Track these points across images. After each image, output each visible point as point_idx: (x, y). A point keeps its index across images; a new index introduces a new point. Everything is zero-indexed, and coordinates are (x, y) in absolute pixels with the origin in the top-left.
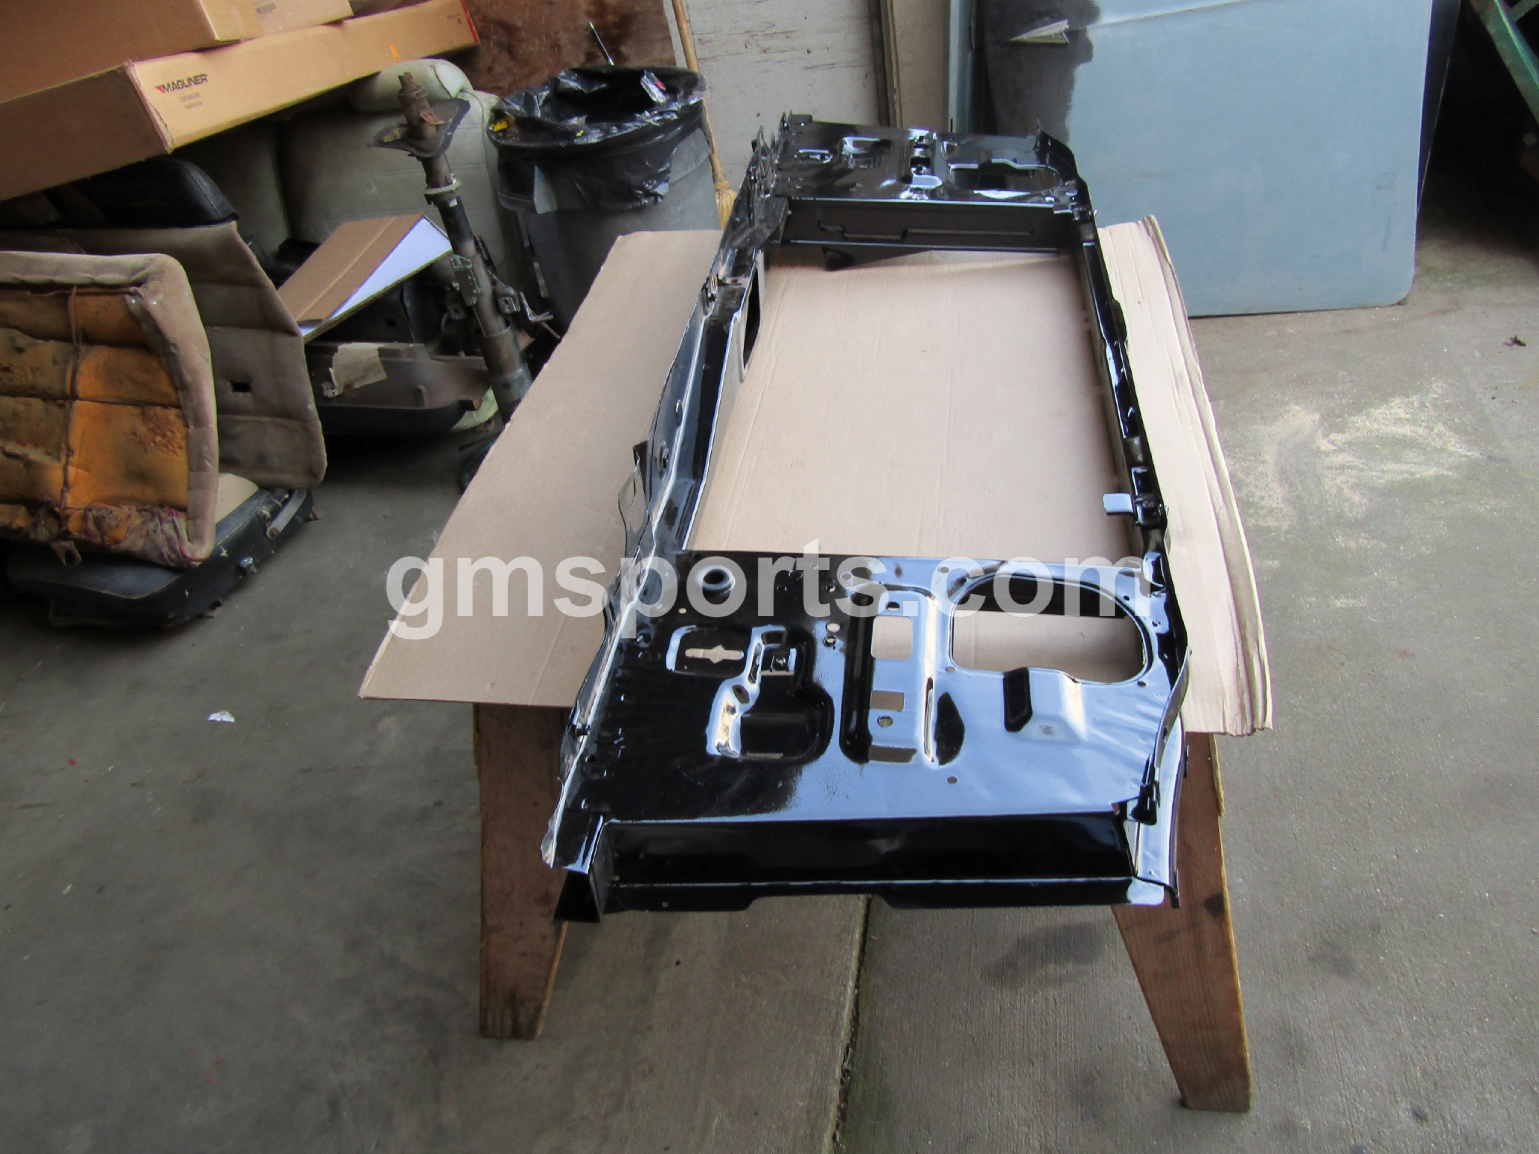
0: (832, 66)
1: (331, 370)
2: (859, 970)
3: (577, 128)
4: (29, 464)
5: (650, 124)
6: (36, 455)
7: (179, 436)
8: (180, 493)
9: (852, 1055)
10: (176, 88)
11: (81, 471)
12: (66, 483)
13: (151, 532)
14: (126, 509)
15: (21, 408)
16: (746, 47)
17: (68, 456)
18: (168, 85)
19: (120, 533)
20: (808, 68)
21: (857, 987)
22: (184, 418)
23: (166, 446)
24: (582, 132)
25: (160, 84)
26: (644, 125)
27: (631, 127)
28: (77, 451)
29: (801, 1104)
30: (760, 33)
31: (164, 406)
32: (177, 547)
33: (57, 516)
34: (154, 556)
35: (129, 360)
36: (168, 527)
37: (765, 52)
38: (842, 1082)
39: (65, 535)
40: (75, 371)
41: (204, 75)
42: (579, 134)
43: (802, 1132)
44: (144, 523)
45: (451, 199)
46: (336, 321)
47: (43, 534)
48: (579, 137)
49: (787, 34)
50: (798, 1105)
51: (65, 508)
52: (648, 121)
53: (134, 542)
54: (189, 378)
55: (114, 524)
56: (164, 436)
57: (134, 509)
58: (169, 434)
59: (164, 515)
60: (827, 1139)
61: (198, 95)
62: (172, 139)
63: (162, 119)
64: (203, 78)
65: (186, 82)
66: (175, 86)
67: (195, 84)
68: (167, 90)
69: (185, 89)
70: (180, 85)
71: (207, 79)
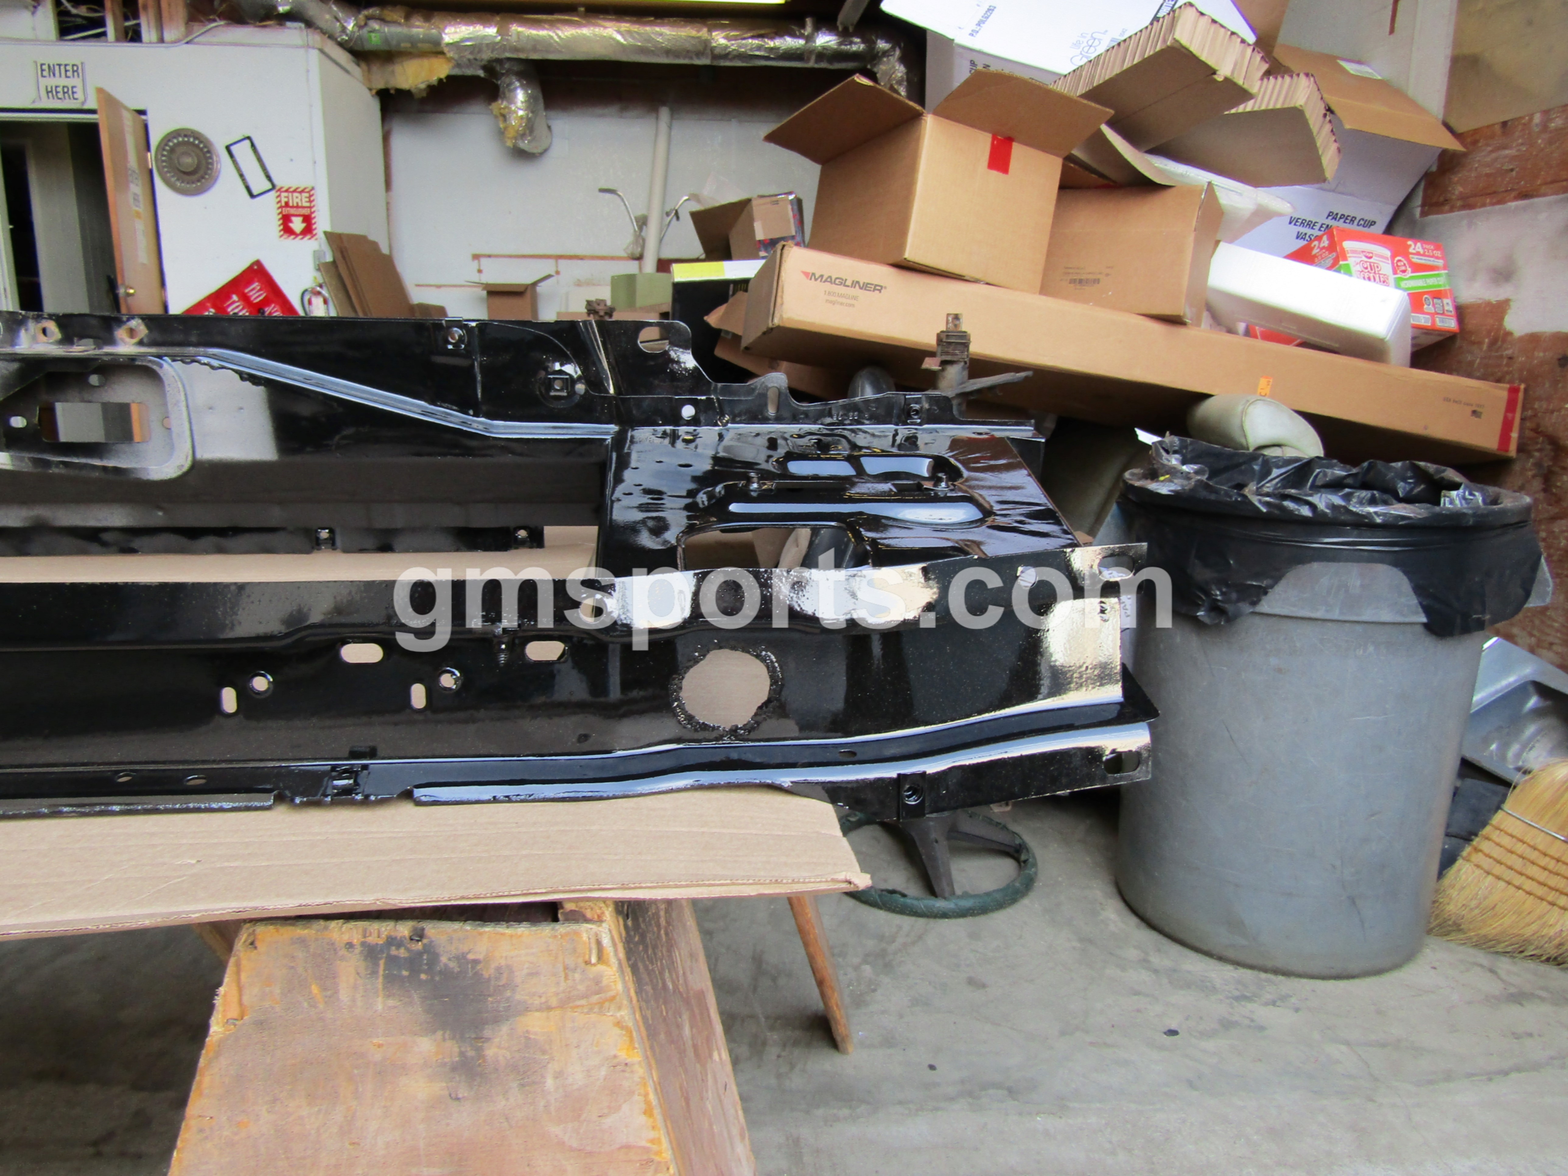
3: (1171, 471)
10: (831, 282)
18: (822, 276)
24: (1167, 476)
25: (810, 270)
41: (881, 287)
42: (1162, 478)
48: (1159, 481)
61: (855, 298)
62: (781, 317)
63: (782, 298)
64: (878, 288)
65: (849, 283)
66: (829, 280)
67: (861, 288)
68: (816, 280)
69: (842, 287)
70: (837, 281)
71: (884, 291)
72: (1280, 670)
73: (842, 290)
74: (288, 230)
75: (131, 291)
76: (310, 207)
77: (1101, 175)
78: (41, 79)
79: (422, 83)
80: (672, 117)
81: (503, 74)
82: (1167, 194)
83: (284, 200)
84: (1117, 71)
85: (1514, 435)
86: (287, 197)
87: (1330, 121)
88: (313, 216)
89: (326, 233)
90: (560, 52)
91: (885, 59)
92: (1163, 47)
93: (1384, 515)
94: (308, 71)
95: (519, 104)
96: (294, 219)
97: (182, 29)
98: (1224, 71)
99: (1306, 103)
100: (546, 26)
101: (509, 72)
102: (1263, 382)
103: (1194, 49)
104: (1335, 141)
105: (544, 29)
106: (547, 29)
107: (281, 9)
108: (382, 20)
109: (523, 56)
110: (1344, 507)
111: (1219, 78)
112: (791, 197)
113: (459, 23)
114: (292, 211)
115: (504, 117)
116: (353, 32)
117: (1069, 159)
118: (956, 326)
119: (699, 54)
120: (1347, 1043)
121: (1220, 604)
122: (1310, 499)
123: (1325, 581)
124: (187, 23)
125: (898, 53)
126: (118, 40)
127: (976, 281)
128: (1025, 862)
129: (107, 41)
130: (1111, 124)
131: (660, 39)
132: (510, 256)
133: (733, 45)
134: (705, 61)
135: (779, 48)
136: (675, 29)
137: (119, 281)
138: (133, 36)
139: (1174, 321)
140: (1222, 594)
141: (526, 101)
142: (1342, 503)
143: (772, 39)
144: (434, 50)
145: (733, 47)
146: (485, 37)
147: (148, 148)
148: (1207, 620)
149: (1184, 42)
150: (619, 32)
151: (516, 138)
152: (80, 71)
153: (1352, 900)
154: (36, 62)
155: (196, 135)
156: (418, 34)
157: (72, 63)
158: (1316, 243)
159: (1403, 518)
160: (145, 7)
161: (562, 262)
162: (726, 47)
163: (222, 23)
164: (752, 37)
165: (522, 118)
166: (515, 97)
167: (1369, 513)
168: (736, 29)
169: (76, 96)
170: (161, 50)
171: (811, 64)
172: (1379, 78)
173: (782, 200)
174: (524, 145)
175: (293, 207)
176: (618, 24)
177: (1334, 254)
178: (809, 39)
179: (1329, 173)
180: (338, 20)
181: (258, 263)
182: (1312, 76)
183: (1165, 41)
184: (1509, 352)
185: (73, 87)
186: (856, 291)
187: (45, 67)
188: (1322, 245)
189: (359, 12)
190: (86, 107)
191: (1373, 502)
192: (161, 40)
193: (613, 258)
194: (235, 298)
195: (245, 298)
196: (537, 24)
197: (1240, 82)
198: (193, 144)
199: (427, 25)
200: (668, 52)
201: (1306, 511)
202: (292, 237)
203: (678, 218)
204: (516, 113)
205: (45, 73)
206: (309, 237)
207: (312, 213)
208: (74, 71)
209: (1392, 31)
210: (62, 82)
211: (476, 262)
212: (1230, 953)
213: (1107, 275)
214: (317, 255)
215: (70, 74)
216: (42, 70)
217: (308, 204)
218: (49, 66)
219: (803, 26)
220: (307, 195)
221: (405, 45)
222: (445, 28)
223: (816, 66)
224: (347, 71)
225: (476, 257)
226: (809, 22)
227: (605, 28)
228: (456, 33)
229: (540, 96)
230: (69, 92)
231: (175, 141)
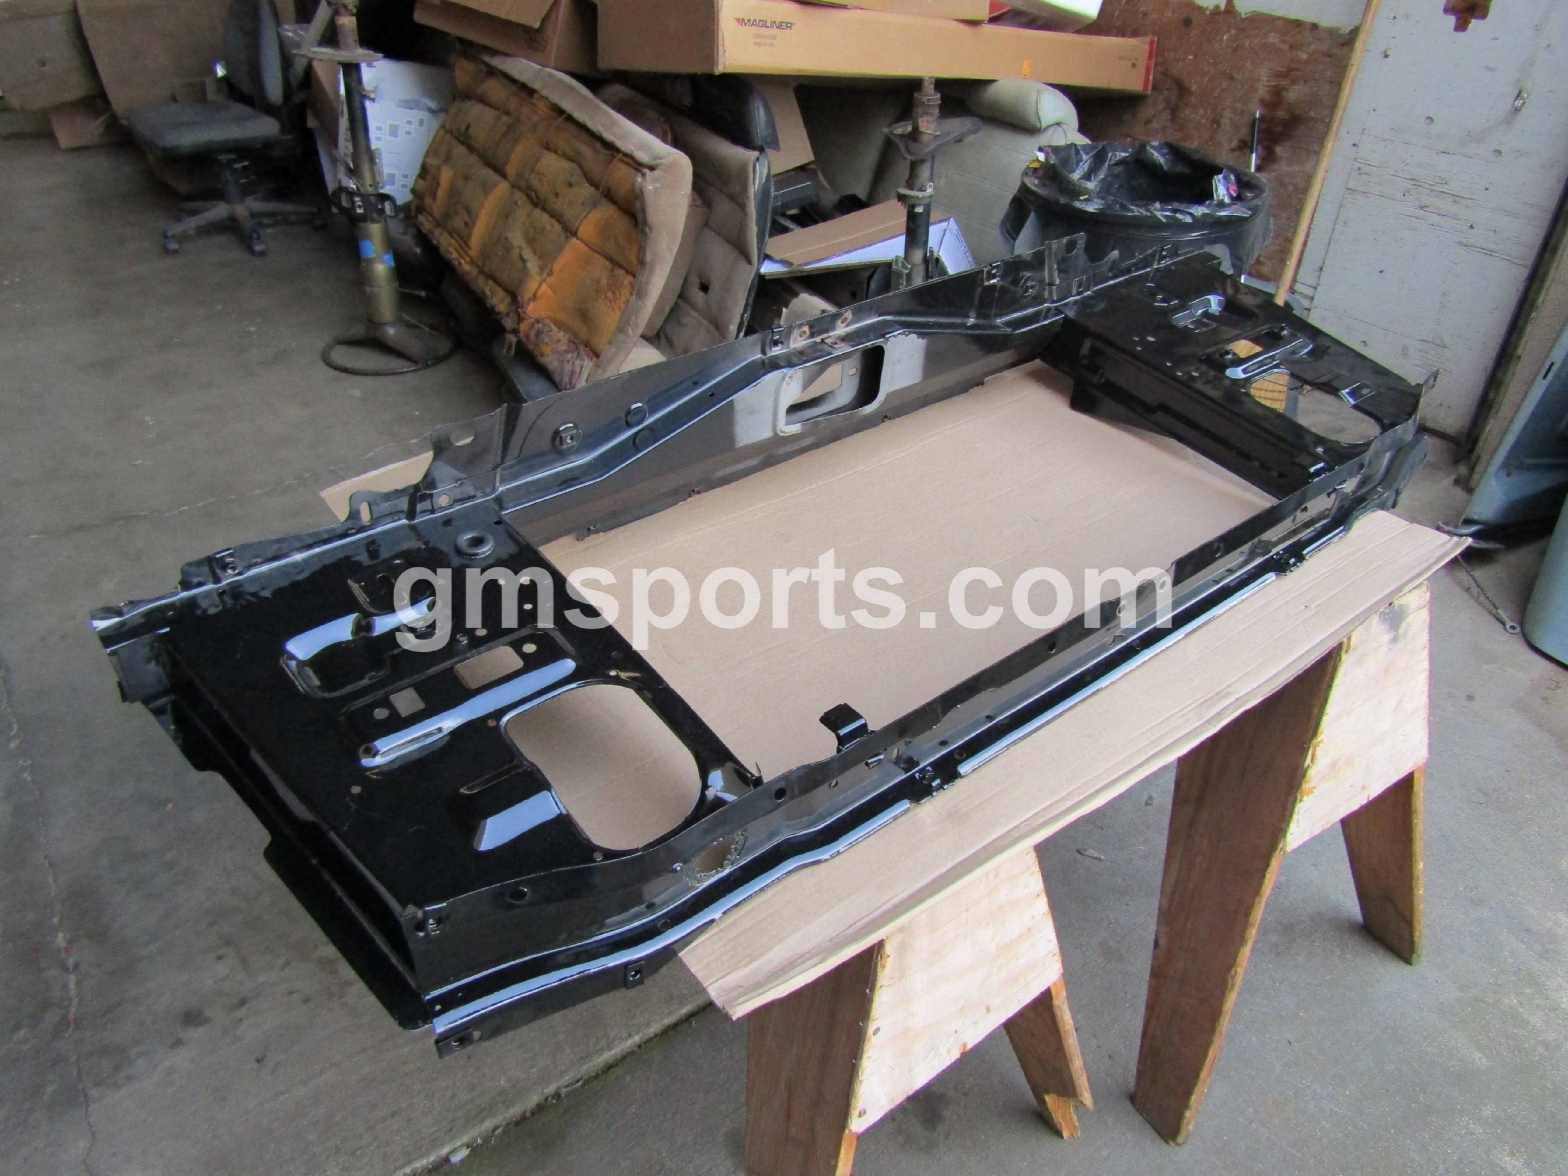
0: (1490, 253)
1: (784, 310)
2: (656, 1036)
3: (1086, 191)
4: (525, 269)
5: (1155, 217)
6: (533, 265)
7: (623, 299)
8: (600, 342)
9: (577, 1089)
10: (756, 25)
11: (549, 291)
12: (535, 295)
13: (566, 361)
14: (561, 334)
15: (548, 227)
16: (1404, 195)
17: (548, 275)
18: (749, 20)
19: (547, 350)
20: (1461, 243)
21: (640, 1046)
22: (632, 286)
23: (611, 302)
24: (1086, 196)
25: (740, 17)
26: (1148, 214)
27: (1136, 211)
28: (555, 274)
29: (502, 1082)
30: (1428, 187)
31: (628, 272)
32: (574, 381)
33: (519, 314)
34: (557, 378)
35: (621, 224)
36: (578, 362)
37: (1422, 208)
38: (546, 1099)
39: (515, 332)
40: (585, 217)
41: (791, 23)
42: (1082, 198)
43: (478, 1102)
44: (566, 352)
45: (920, 205)
46: (806, 271)
47: (508, 323)
48: (1081, 200)
49: (1456, 198)
50: (499, 1081)
51: (524, 312)
52: (1155, 212)
53: (550, 360)
54: (649, 258)
55: (546, 340)
56: (614, 293)
57: (567, 336)
58: (617, 293)
59: (583, 353)
60: (488, 1125)
61: (774, 37)
63: (723, 45)
64: (789, 26)
65: (770, 24)
66: (754, 23)
67: (777, 28)
68: (746, 24)
69: (765, 29)
70: (761, 25)
71: (793, 27)
73: (764, 31)
85: (1151, 77)
102: (1025, 64)
184: (1143, 9)
186: (774, 31)
201: (1188, 220)
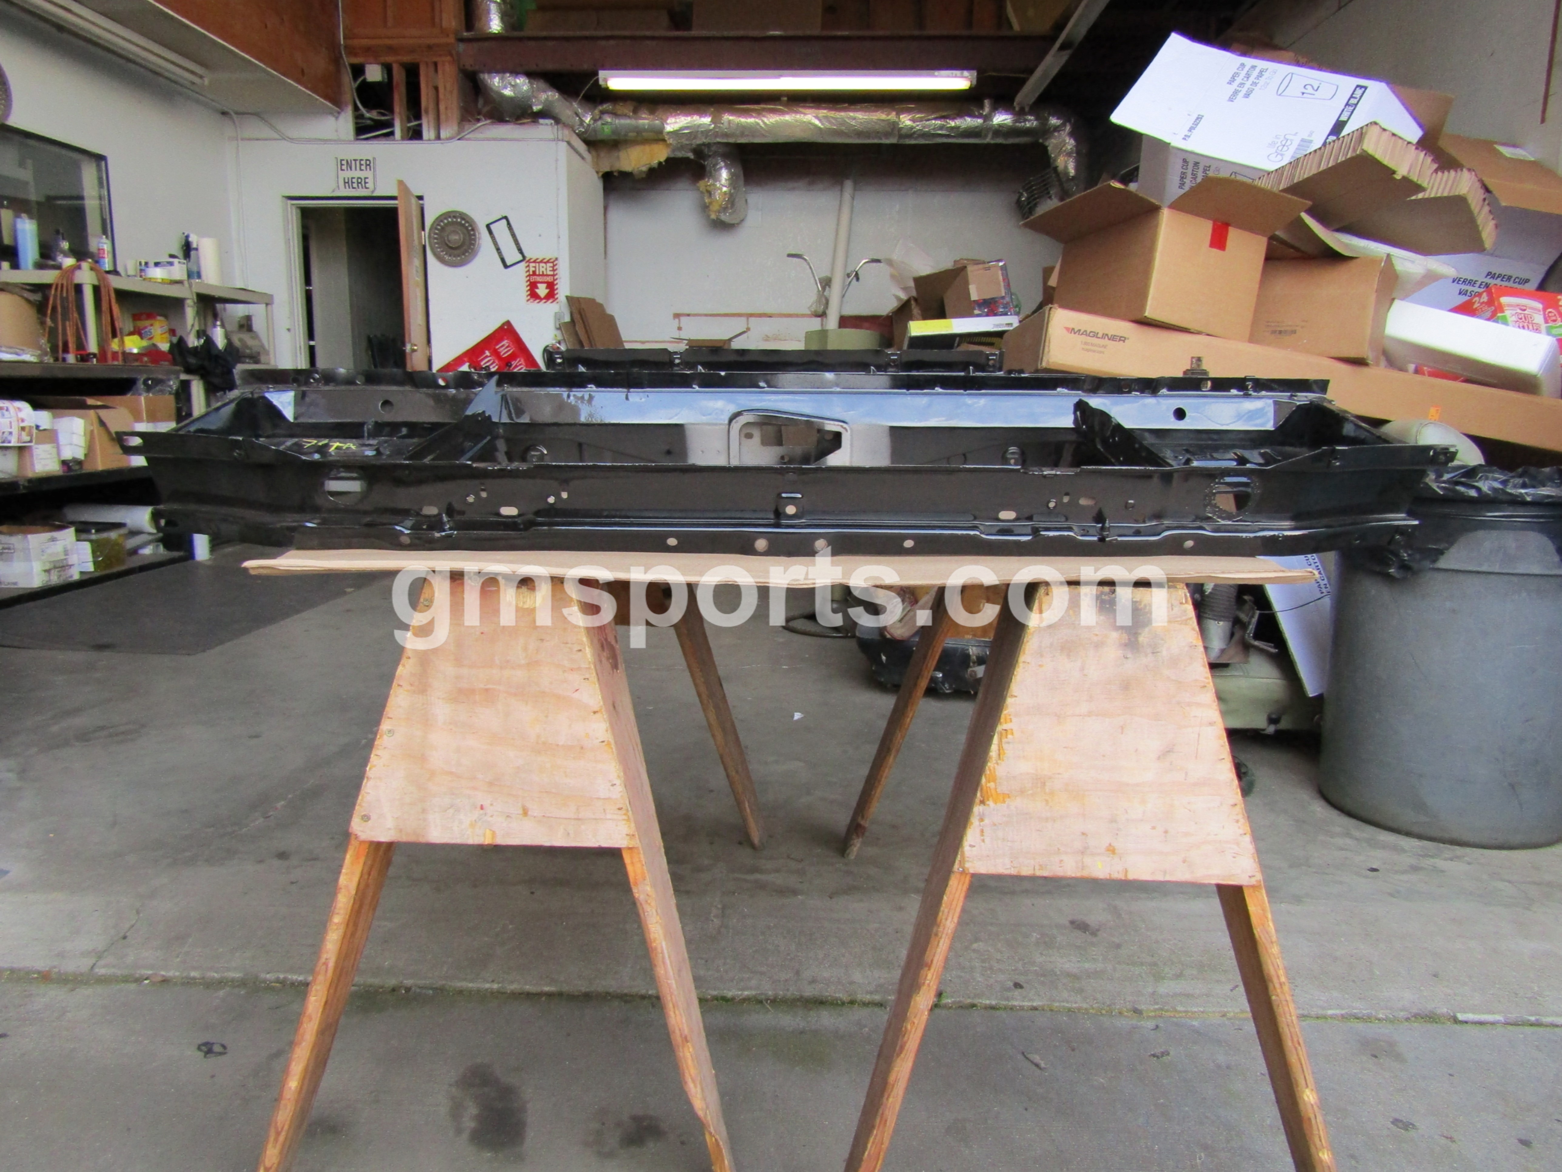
10: (1086, 335)
18: (1079, 330)
25: (1071, 326)
38: (401, 987)
41: (1125, 338)
61: (1105, 347)
62: (1048, 361)
63: (1049, 347)
64: (1122, 339)
65: (1100, 335)
66: (1085, 333)
67: (1109, 339)
68: (1075, 333)
69: (1094, 338)
70: (1091, 334)
71: (1126, 341)
72: (1454, 611)
73: (1095, 340)
74: (533, 295)
75: (415, 348)
76: (554, 275)
77: (1297, 249)
78: (340, 172)
79: (643, 166)
80: (855, 190)
81: (710, 156)
82: (1352, 264)
83: (532, 269)
84: (1314, 171)
86: (535, 267)
87: (1488, 204)
88: (555, 282)
89: (567, 297)
90: (763, 136)
91: (1056, 134)
92: (1354, 155)
93: (1533, 495)
94: (557, 160)
95: (723, 182)
96: (539, 285)
97: (456, 128)
98: (1401, 171)
99: (1469, 192)
100: (754, 115)
101: (716, 154)
102: (1432, 411)
103: (1378, 156)
104: (1493, 219)
105: (752, 117)
106: (754, 117)
107: (535, 108)
108: (615, 114)
109: (732, 140)
110: (1502, 490)
111: (1398, 177)
112: (1001, 264)
113: (679, 115)
114: (538, 279)
115: (709, 193)
116: (589, 125)
117: (1272, 238)
118: (1199, 366)
119: (887, 135)
120: (1509, 882)
121: (1406, 562)
122: (1476, 484)
123: (1487, 544)
124: (459, 123)
125: (1068, 128)
126: (403, 139)
127: (1199, 333)
128: (1245, 773)
129: (394, 140)
130: (1311, 212)
131: (853, 123)
132: (706, 315)
133: (918, 125)
134: (893, 140)
135: (959, 127)
136: (867, 113)
137: (407, 339)
138: (416, 134)
139: (1359, 362)
140: (1409, 555)
141: (729, 180)
142: (1501, 487)
143: (953, 119)
144: (656, 138)
145: (918, 128)
146: (699, 126)
147: (423, 229)
148: (1397, 575)
149: (1371, 151)
150: (817, 117)
151: (719, 212)
152: (372, 165)
153: (1512, 786)
154: (337, 158)
155: (463, 216)
156: (644, 125)
157: (365, 158)
158: (1477, 299)
159: (1548, 497)
160: (427, 112)
161: (752, 319)
162: (912, 128)
163: (488, 121)
164: (935, 119)
165: (725, 193)
166: (720, 175)
167: (1521, 493)
168: (920, 112)
169: (367, 185)
170: (438, 145)
171: (988, 140)
172: (1533, 159)
173: (994, 266)
174: (724, 217)
175: (539, 275)
176: (817, 111)
177: (1493, 308)
178: (987, 118)
179: (1488, 243)
180: (577, 115)
181: (508, 323)
182: (1474, 170)
183: (1354, 150)
185: (366, 178)
186: (1106, 342)
187: (344, 162)
188: (1482, 300)
189: (595, 108)
190: (375, 194)
191: (1524, 486)
192: (438, 138)
193: (797, 316)
194: (487, 353)
195: (496, 353)
196: (746, 113)
197: (1415, 179)
198: (460, 223)
199: (652, 117)
200: (859, 134)
201: (1473, 493)
202: (538, 301)
203: (858, 279)
204: (721, 189)
205: (344, 167)
206: (551, 301)
207: (555, 280)
208: (367, 165)
209: (1543, 121)
210: (356, 174)
211: (677, 320)
212: (1416, 829)
213: (1302, 327)
214: (557, 316)
215: (363, 167)
216: (342, 165)
217: (552, 273)
218: (347, 161)
219: (982, 107)
220: (551, 265)
221: (632, 135)
222: (667, 119)
223: (992, 142)
224: (583, 158)
225: (677, 316)
226: (987, 103)
227: (805, 114)
228: (676, 123)
229: (741, 173)
230: (362, 182)
231: (446, 221)
